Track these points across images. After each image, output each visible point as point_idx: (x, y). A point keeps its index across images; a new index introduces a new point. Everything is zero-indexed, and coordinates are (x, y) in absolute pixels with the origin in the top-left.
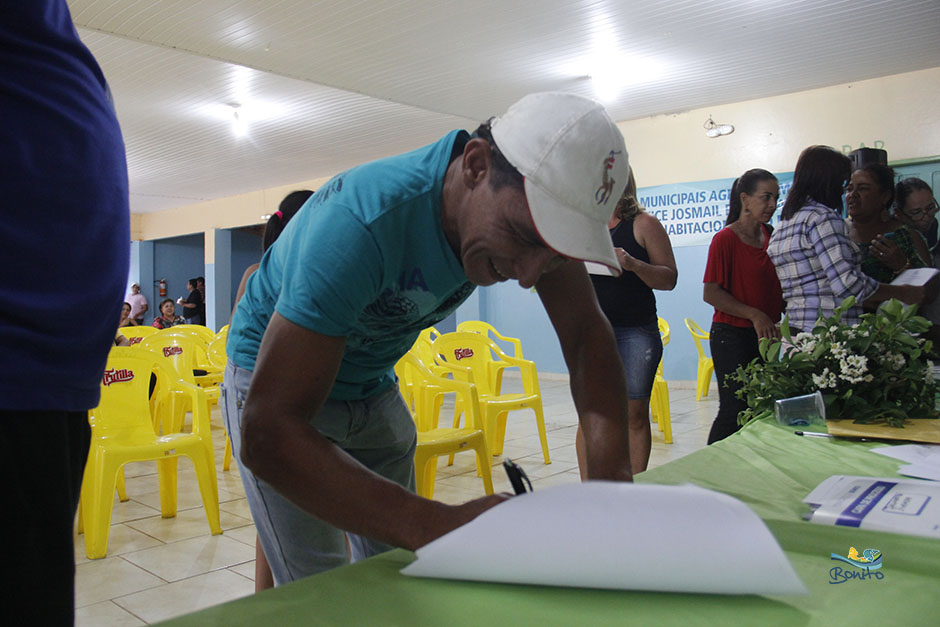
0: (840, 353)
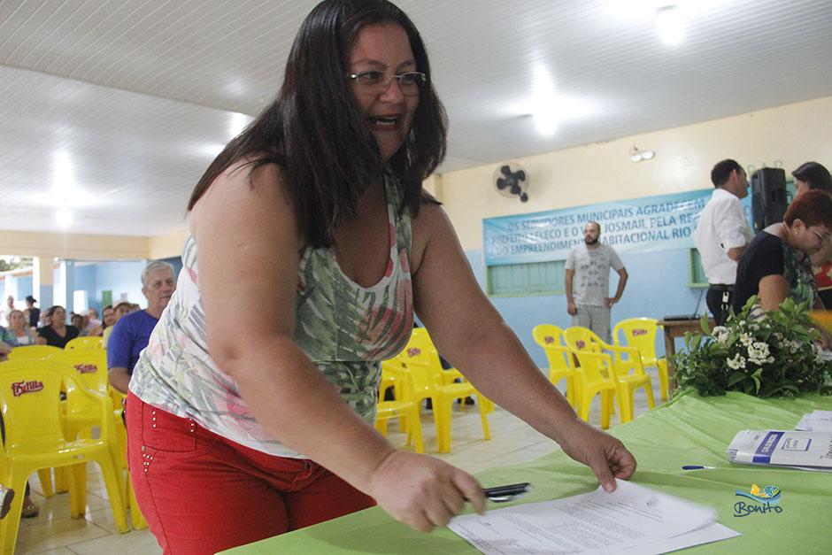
0: (747, 341)
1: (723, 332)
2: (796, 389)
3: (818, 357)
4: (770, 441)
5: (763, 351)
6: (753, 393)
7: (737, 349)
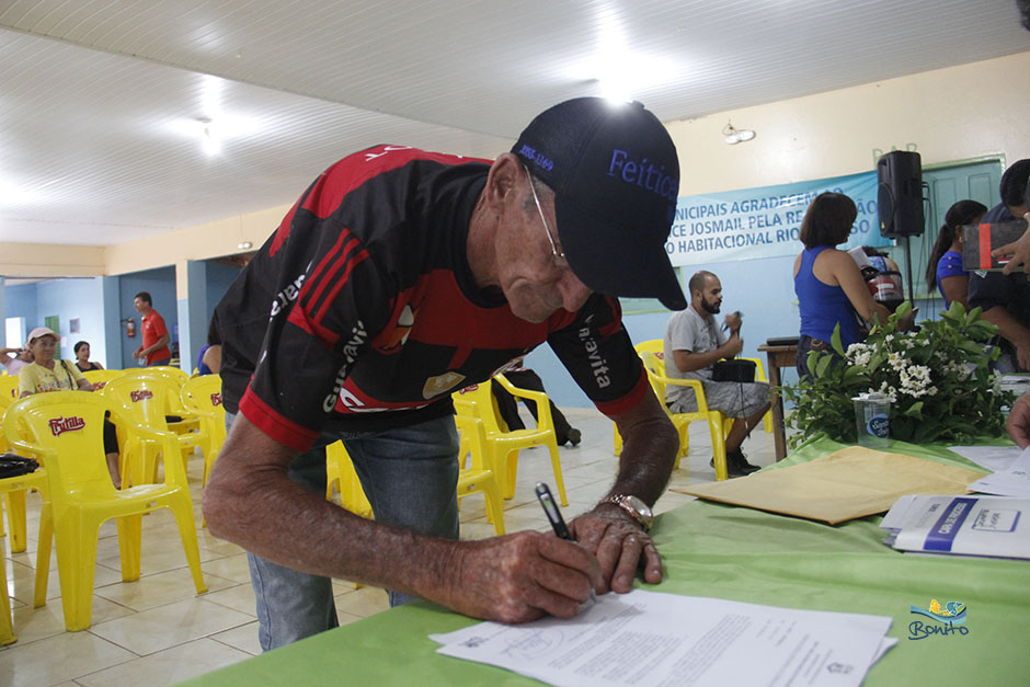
0: (899, 364)
1: (861, 350)
3: (994, 386)
7: (884, 375)
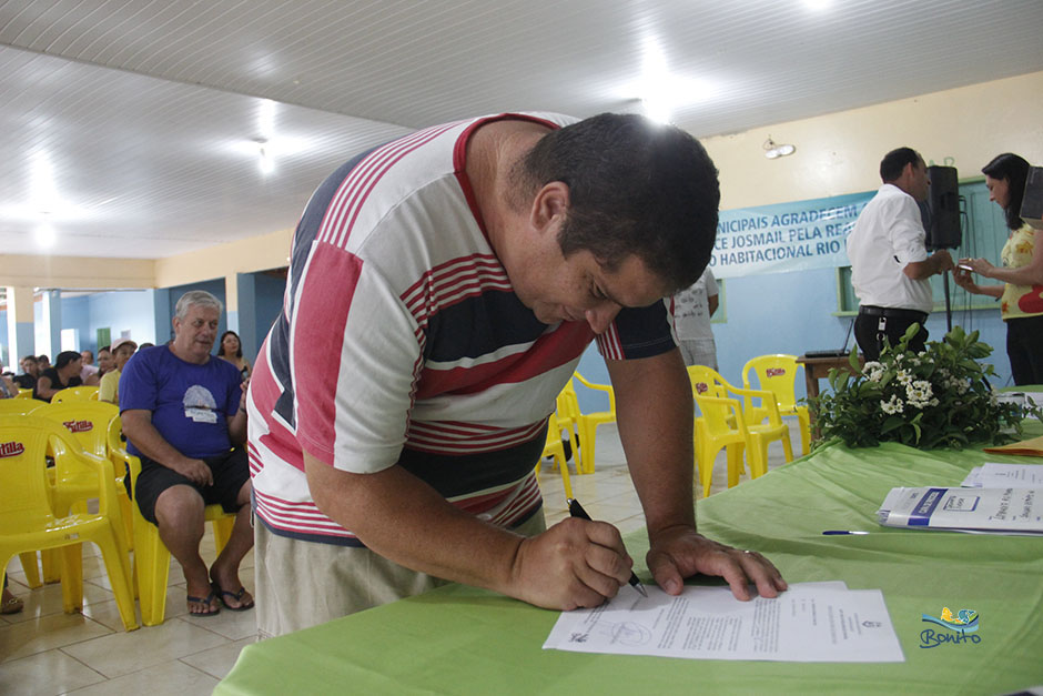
0: (906, 380)
1: (876, 369)
2: (964, 438)
3: (992, 398)
4: (930, 500)
5: (925, 391)
6: (912, 443)
7: (893, 389)
